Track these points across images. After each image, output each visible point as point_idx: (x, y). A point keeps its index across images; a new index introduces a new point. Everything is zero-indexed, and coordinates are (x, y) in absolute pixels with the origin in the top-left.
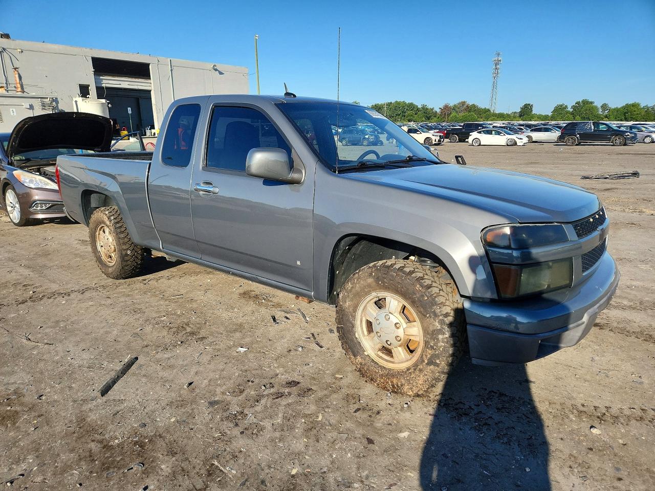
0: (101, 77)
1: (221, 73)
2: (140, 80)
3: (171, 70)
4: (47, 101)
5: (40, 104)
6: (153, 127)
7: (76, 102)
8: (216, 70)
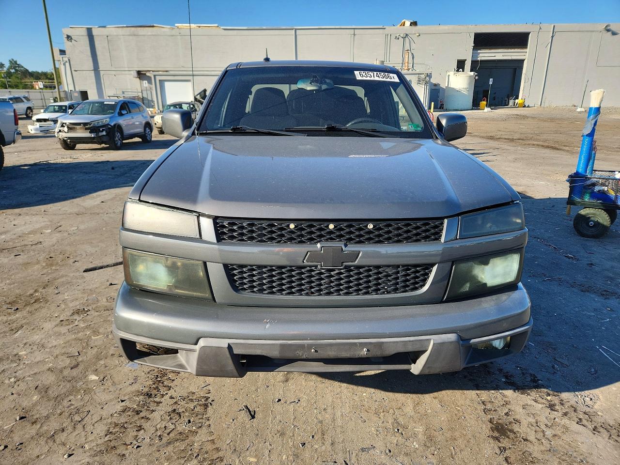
0: (479, 51)
1: (614, 34)
2: (516, 50)
3: (552, 37)
4: (423, 76)
5: (417, 79)
6: (517, 98)
7: (449, 76)
8: (608, 31)
